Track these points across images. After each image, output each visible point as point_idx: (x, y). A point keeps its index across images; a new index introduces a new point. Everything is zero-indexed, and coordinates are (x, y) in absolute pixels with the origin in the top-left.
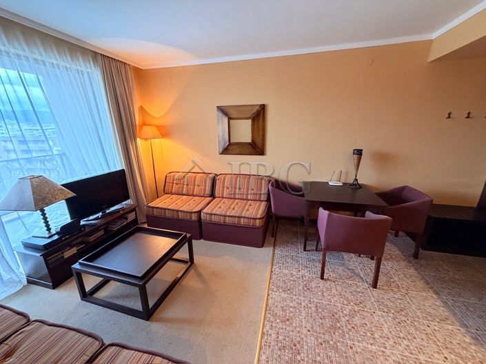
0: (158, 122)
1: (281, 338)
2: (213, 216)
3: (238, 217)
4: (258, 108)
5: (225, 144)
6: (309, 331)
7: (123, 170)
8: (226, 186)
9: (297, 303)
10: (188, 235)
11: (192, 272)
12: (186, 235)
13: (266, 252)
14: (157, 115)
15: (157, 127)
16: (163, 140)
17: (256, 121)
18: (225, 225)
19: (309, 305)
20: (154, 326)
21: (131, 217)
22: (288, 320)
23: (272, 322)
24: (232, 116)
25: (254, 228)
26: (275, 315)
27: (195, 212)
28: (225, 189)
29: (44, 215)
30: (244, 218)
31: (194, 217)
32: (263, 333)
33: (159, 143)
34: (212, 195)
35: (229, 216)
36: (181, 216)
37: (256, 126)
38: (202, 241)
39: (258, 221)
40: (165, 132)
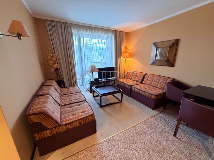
0: (130, 52)
1: (130, 136)
2: (135, 89)
3: (145, 92)
4: (174, 41)
5: (153, 60)
6: (144, 143)
7: (114, 67)
8: (148, 79)
9: (149, 134)
10: (122, 91)
11: (119, 104)
12: (121, 90)
13: (154, 112)
14: (130, 49)
15: (129, 53)
16: (130, 58)
17: (171, 49)
18: (139, 94)
19: (155, 138)
20: (101, 109)
21: (113, 82)
22: (139, 134)
23: (132, 130)
24: (159, 47)
25: (150, 99)
26: (135, 130)
27: (130, 86)
28: (148, 80)
29: (93, 74)
30: (147, 93)
31: (129, 87)
32: (126, 130)
33: (129, 59)
34: (142, 82)
35: (141, 90)
36: (126, 86)
37: (171, 51)
38: (131, 98)
39: (153, 96)
40: (131, 55)
